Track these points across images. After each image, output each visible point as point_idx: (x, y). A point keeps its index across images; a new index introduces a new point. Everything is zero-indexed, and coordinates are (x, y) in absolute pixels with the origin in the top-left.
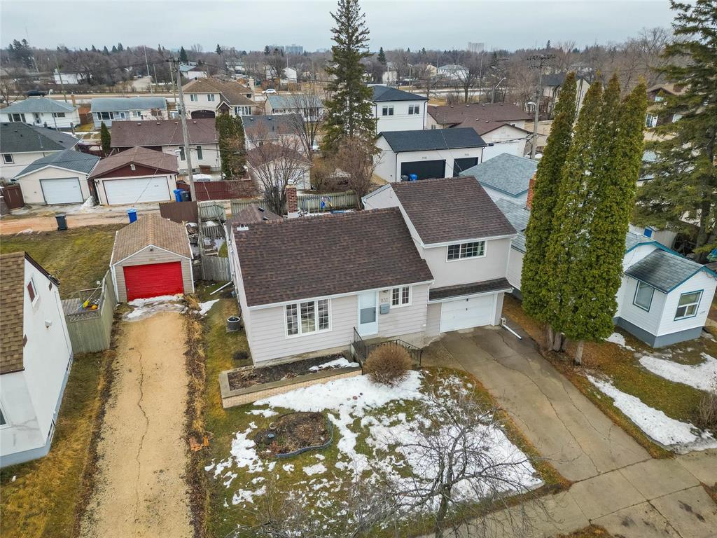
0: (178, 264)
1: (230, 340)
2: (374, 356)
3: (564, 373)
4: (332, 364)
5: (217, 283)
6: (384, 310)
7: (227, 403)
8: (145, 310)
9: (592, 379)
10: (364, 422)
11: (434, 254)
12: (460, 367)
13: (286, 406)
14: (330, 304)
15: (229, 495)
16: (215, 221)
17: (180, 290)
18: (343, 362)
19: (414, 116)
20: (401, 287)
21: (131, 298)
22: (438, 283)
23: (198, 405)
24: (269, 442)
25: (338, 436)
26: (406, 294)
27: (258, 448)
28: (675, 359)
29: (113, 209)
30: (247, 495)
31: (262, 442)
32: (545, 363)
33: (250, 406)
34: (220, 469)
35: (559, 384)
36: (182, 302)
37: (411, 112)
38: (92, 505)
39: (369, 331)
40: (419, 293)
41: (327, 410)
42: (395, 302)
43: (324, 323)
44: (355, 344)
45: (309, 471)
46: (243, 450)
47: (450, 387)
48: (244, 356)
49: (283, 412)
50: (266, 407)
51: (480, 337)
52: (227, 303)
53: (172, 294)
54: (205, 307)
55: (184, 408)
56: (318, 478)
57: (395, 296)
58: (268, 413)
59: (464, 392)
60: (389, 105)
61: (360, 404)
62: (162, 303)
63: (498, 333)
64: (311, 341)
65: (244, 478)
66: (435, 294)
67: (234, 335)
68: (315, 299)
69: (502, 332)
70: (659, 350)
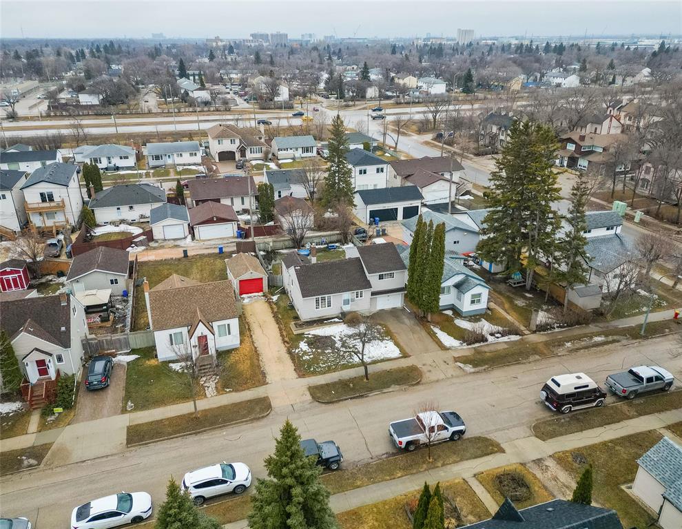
0: (262, 279)
1: (289, 312)
2: (348, 317)
3: (423, 325)
4: (332, 320)
5: (277, 287)
6: (353, 300)
7: (295, 333)
8: (249, 299)
9: (432, 327)
10: (344, 339)
11: (373, 278)
12: (382, 323)
13: (316, 334)
14: (332, 298)
15: (302, 357)
16: (264, 251)
17: (262, 291)
18: (336, 320)
19: (381, 174)
20: (359, 291)
21: (241, 294)
22: (374, 289)
23: (285, 333)
24: (312, 344)
25: (335, 343)
26: (361, 294)
27: (308, 345)
28: (470, 321)
29: (206, 243)
30: (308, 357)
31: (310, 344)
32: (417, 321)
33: (303, 334)
34: (297, 351)
35: (419, 329)
36: (264, 296)
37: (378, 171)
38: (260, 359)
39: (347, 308)
40: (367, 293)
41: (331, 336)
42: (357, 297)
43: (329, 306)
44: (341, 313)
45: (327, 352)
46: (303, 346)
47: (377, 329)
48: (297, 318)
49: (315, 336)
50: (309, 334)
51: (394, 312)
52: (284, 296)
53: (258, 292)
54: (275, 298)
55: (279, 335)
56: (329, 353)
57: (357, 294)
58: (310, 336)
59: (382, 330)
60: (363, 168)
61: (343, 334)
62: (255, 296)
63: (402, 310)
64: (324, 312)
65: (305, 353)
66: (373, 294)
67: (291, 310)
68: (326, 296)
69: (403, 310)
70: (465, 317)
